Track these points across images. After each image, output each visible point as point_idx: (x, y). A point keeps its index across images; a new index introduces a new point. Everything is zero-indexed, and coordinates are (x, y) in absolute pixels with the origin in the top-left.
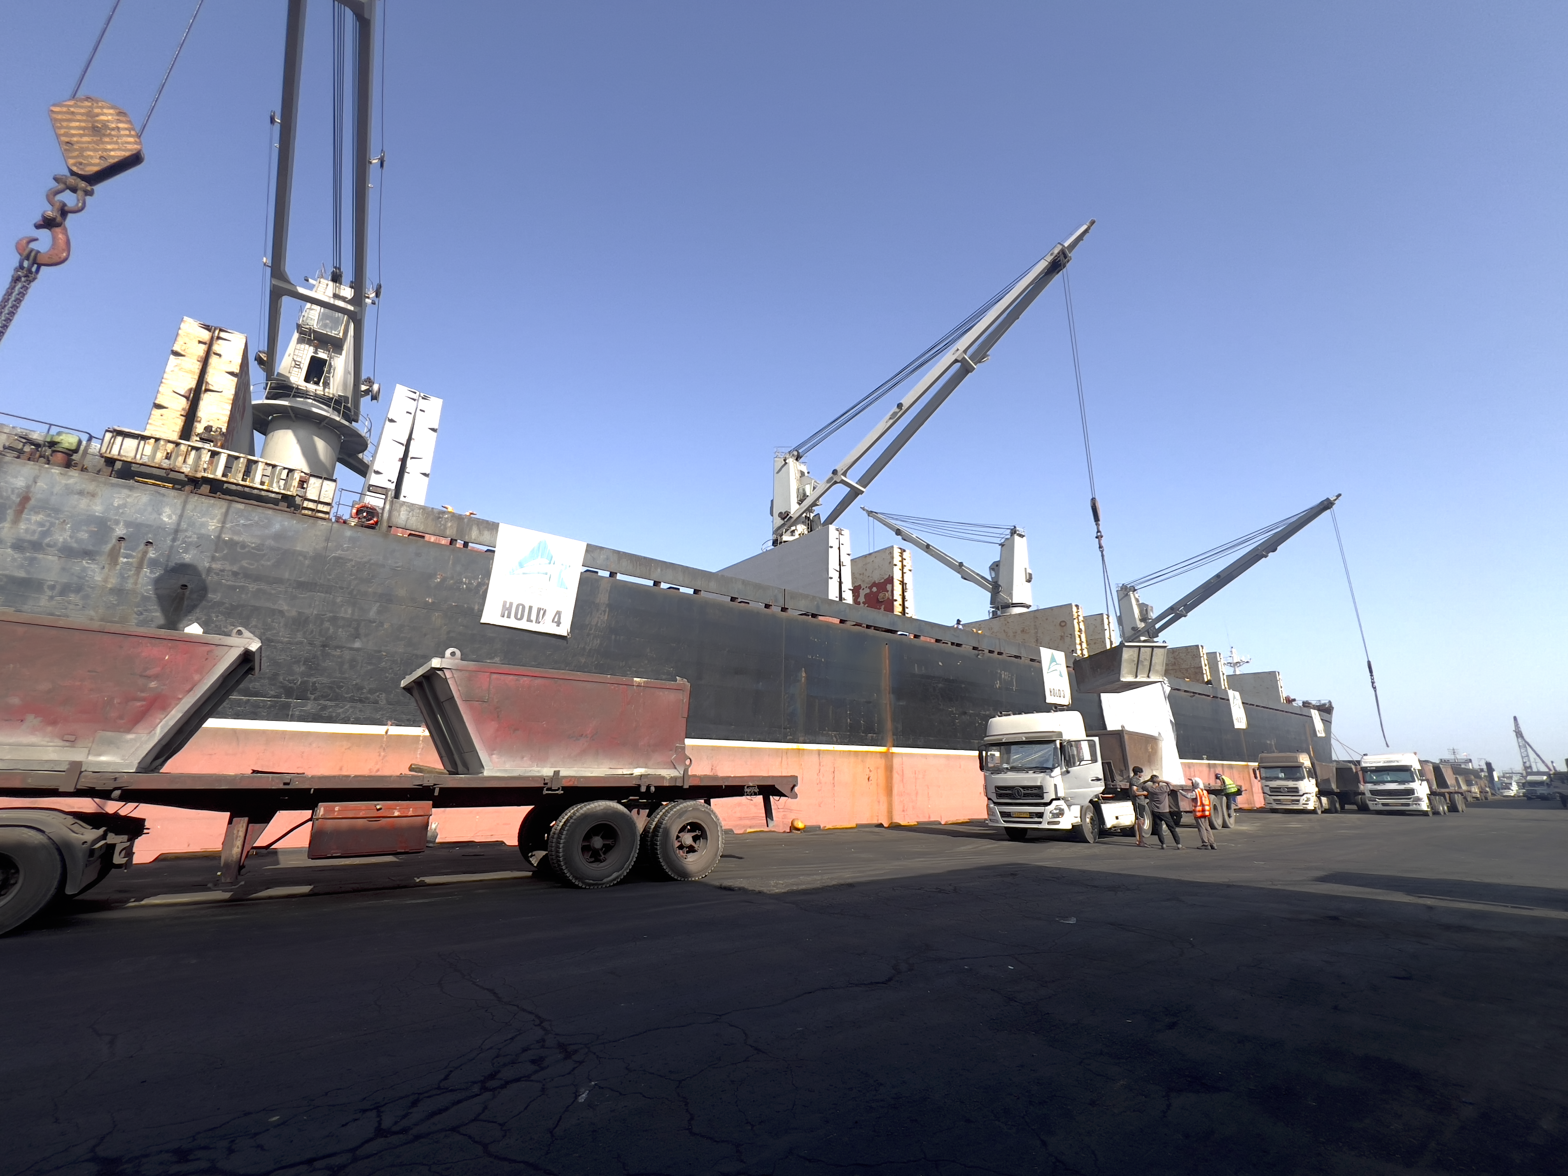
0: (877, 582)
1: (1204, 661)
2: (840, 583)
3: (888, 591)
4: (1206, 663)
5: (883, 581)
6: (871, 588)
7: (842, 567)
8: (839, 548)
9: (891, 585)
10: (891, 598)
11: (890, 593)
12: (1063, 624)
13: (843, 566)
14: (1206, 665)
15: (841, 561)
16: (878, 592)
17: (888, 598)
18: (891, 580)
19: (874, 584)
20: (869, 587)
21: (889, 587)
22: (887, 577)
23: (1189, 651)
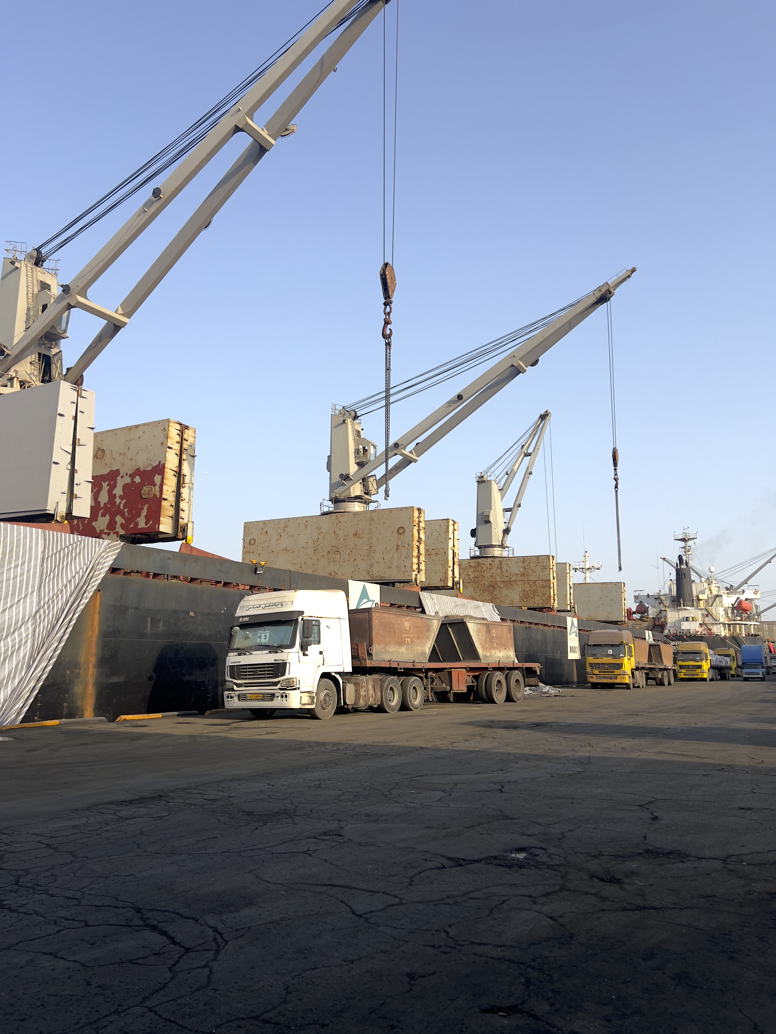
0: (141, 470)
1: (553, 574)
2: (73, 472)
3: (155, 485)
4: (555, 575)
5: (149, 468)
6: (132, 476)
7: (77, 447)
8: (75, 418)
9: (160, 476)
10: (158, 496)
11: (157, 488)
12: (401, 531)
13: (79, 445)
14: (554, 579)
15: (77, 437)
16: (142, 485)
17: (155, 495)
18: (160, 469)
19: (138, 472)
20: (130, 476)
21: (157, 479)
22: (157, 463)
23: (540, 561)
